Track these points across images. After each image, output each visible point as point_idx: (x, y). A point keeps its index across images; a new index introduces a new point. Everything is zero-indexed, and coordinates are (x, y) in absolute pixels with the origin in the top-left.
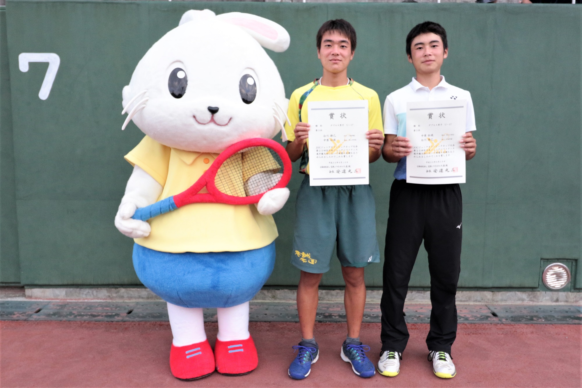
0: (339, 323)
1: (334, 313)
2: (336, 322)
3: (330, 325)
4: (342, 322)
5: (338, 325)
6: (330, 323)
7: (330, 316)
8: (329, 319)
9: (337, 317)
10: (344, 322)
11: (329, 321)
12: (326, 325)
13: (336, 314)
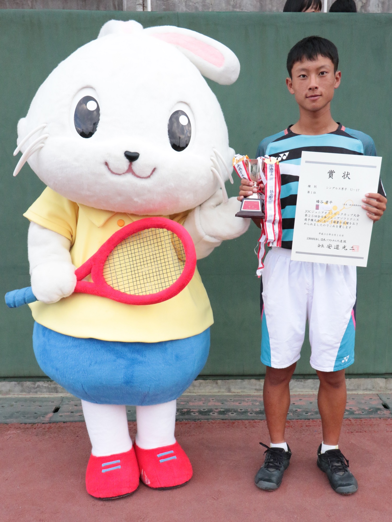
0: (198, 421)
1: (194, 408)
2: (195, 420)
3: (186, 424)
4: (202, 420)
5: (197, 424)
6: (186, 422)
7: (189, 412)
8: (186, 417)
9: (197, 414)
10: (204, 420)
11: (186, 419)
12: (181, 424)
13: (196, 409)
